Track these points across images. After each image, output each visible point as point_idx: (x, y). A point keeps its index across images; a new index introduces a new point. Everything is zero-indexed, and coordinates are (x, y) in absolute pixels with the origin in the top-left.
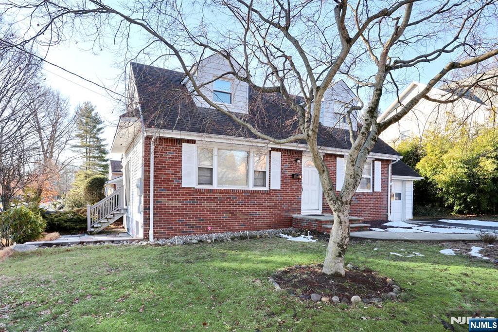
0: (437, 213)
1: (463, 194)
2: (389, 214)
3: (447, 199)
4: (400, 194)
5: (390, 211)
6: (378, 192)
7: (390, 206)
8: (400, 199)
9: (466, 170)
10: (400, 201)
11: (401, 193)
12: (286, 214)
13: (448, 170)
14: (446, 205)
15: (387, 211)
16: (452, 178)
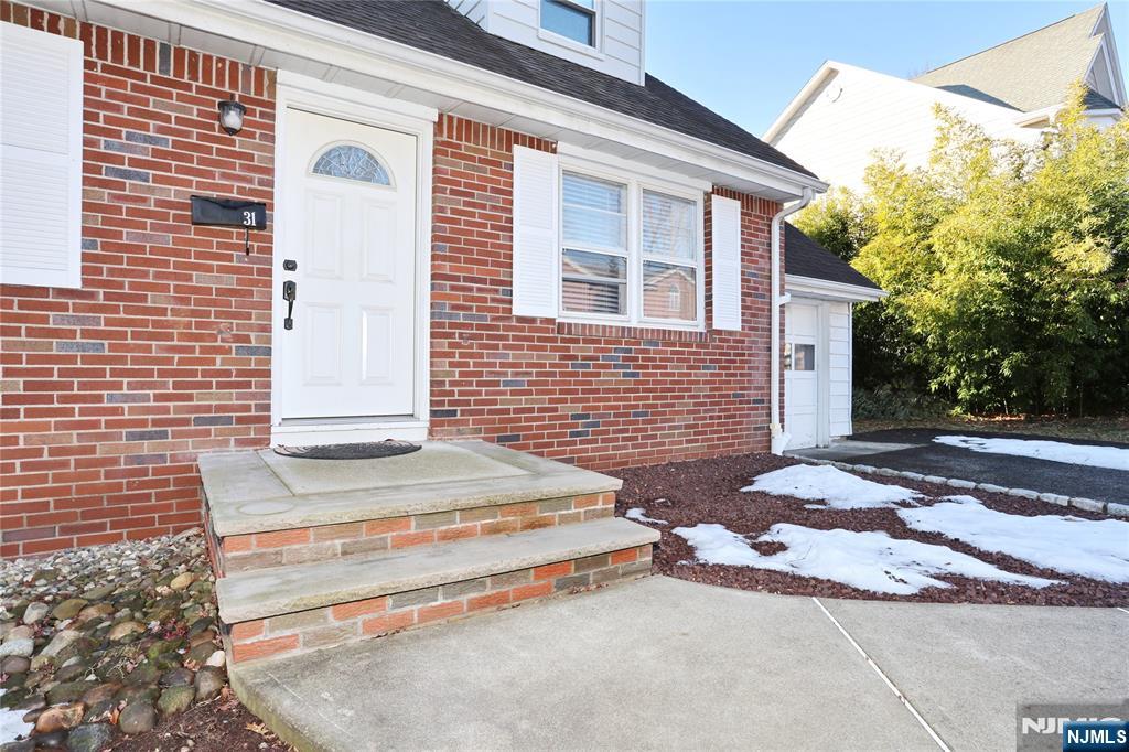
0: (907, 410)
1: (988, 354)
2: (775, 424)
3: (940, 370)
4: (809, 349)
5: (782, 414)
6: (730, 333)
7: (782, 395)
8: (810, 366)
9: (1004, 278)
10: (809, 373)
11: (813, 346)
12: (147, 448)
13: (950, 276)
14: (934, 386)
15: (769, 415)
16: (962, 299)
